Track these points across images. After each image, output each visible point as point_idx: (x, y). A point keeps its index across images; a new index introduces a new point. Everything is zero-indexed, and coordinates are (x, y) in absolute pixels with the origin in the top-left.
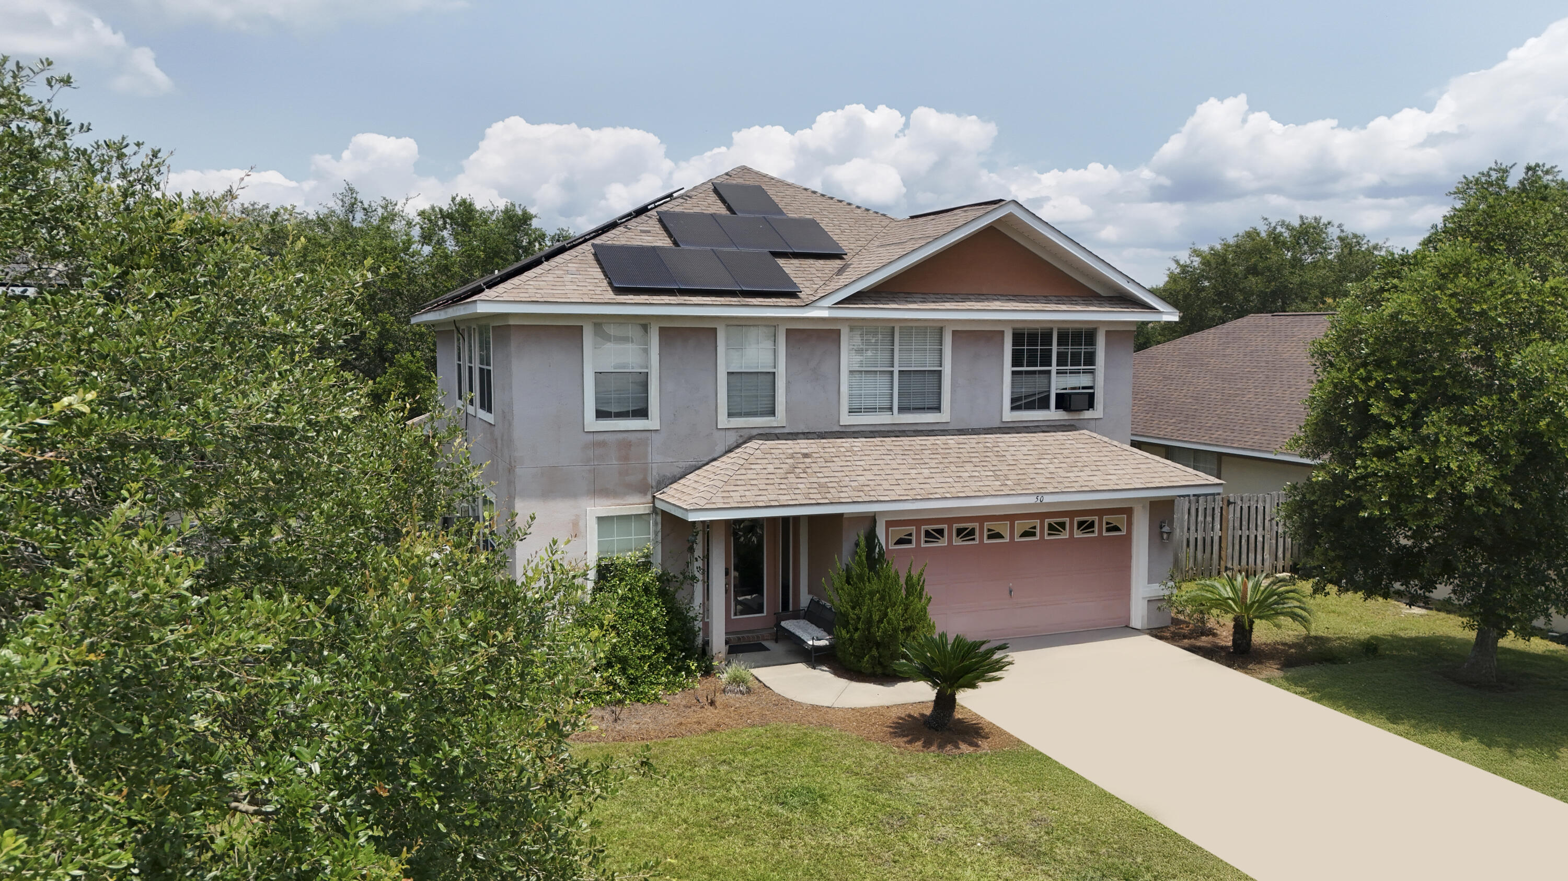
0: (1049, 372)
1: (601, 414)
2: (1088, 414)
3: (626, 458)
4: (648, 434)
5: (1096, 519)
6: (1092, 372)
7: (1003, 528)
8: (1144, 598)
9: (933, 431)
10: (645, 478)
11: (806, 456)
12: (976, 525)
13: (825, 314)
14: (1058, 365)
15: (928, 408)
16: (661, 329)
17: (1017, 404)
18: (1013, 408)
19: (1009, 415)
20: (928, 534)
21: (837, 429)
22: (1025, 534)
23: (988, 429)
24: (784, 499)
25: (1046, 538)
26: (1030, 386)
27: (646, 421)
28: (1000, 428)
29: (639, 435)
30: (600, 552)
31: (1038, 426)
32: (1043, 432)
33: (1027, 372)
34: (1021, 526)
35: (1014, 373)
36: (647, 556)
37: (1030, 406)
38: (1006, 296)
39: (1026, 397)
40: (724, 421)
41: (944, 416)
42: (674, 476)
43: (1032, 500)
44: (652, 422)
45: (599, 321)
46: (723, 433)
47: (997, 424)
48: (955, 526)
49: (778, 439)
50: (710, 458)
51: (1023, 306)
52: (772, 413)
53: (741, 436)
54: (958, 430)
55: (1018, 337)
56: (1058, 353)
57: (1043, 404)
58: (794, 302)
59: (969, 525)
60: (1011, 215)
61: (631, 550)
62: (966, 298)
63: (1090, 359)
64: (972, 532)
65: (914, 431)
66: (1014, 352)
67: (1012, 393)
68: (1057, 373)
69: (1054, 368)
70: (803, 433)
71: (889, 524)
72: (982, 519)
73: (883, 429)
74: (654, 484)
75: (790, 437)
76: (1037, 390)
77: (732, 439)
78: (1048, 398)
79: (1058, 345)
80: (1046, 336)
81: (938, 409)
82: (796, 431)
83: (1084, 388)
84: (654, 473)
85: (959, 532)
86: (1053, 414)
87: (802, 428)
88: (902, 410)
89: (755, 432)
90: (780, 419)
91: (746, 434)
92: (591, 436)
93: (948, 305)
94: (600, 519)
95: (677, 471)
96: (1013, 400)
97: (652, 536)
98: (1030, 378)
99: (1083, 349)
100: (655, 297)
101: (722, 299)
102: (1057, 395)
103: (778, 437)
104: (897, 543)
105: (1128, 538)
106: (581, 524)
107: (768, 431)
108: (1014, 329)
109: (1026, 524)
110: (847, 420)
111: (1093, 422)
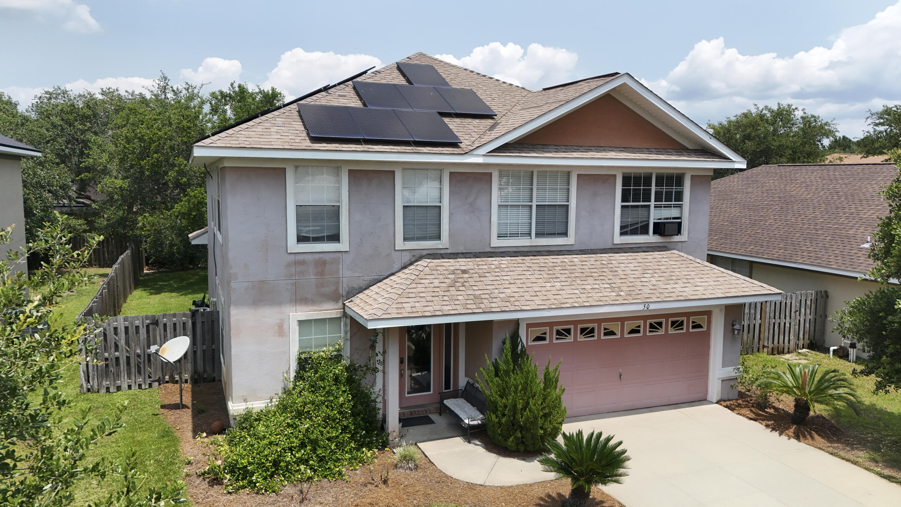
0: (649, 206)
1: (301, 239)
2: (676, 238)
3: (322, 274)
4: (340, 254)
5: (685, 319)
6: (680, 206)
7: (616, 327)
8: (719, 379)
9: (561, 251)
10: (337, 289)
11: (464, 272)
12: (595, 325)
13: (480, 160)
14: (655, 201)
15: (558, 234)
16: (351, 172)
17: (624, 232)
18: (622, 234)
19: (618, 239)
20: (558, 333)
21: (488, 250)
22: (633, 331)
23: (603, 249)
24: (446, 309)
25: (648, 334)
26: (635, 217)
27: (338, 244)
28: (611, 249)
29: (332, 255)
30: (300, 347)
31: (640, 247)
32: (644, 252)
33: (632, 206)
34: (629, 325)
35: (623, 207)
36: (338, 350)
37: (634, 232)
38: (618, 148)
39: (632, 225)
40: (400, 244)
41: (570, 240)
42: (361, 288)
43: (641, 307)
44: (343, 245)
45: (298, 164)
46: (399, 253)
47: (610, 246)
48: (580, 326)
49: (443, 258)
50: (390, 273)
51: (632, 156)
52: (439, 237)
53: (414, 256)
54: (581, 251)
55: (626, 180)
56: (656, 192)
57: (644, 230)
58: (456, 150)
59: (590, 325)
60: (625, 85)
61: (325, 346)
62: (588, 149)
63: (679, 197)
64: (592, 331)
65: (547, 251)
66: (623, 190)
67: (621, 222)
68: (655, 207)
69: (652, 203)
70: (463, 253)
71: (529, 326)
72: (599, 321)
73: (523, 249)
74: (344, 294)
75: (452, 256)
76: (640, 220)
77: (406, 258)
78: (647, 225)
79: (656, 186)
80: (647, 179)
81: (565, 234)
82: (456, 251)
83: (674, 218)
84: (345, 286)
85: (583, 330)
86: (651, 238)
87: (461, 249)
88: (538, 235)
89: (425, 253)
90: (444, 243)
91: (418, 254)
92: (292, 257)
93: (575, 155)
94: (301, 322)
95: (363, 284)
96: (622, 228)
97: (342, 335)
98: (634, 211)
99: (674, 189)
100: (344, 146)
101: (399, 148)
102: (654, 223)
103: (442, 256)
104: (534, 340)
105: (708, 334)
106: (285, 326)
107: (435, 252)
108: (623, 173)
109: (633, 325)
110: (496, 243)
111: (680, 244)
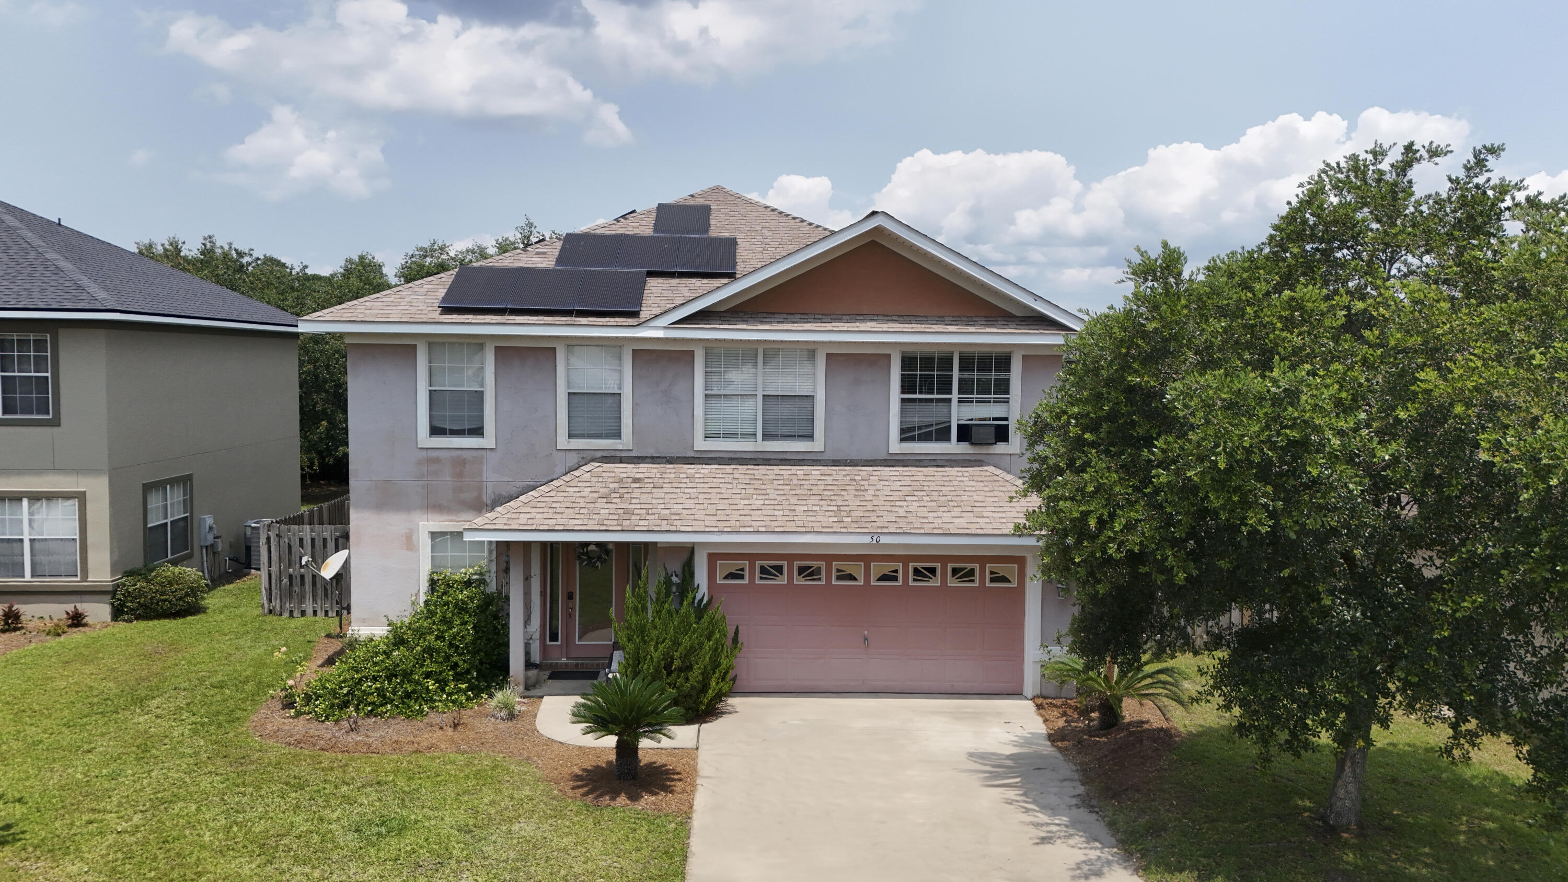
0: (950, 400)
1: (436, 431)
2: (1000, 448)
3: (460, 475)
4: (484, 453)
5: (977, 566)
6: (1006, 401)
7: (858, 570)
8: (1035, 662)
9: (803, 460)
10: (479, 497)
11: (636, 480)
12: (823, 564)
13: (660, 334)
14: (959, 393)
15: (799, 436)
16: (497, 349)
17: (907, 434)
18: (903, 440)
19: (896, 446)
20: (763, 570)
21: (692, 454)
22: (884, 578)
23: (871, 461)
25: (911, 583)
26: (918, 417)
27: (481, 440)
28: (886, 460)
29: (475, 453)
30: (433, 565)
31: (935, 460)
32: (938, 466)
33: (921, 400)
34: (877, 569)
35: (903, 401)
36: (481, 574)
37: (926, 437)
38: (887, 316)
39: (920, 428)
40: (563, 441)
41: (817, 445)
42: (500, 496)
43: (866, 539)
44: (488, 441)
45: (431, 341)
46: (561, 453)
47: (883, 456)
48: (797, 564)
49: (621, 462)
50: (549, 479)
52: (618, 435)
53: (583, 458)
54: (833, 461)
55: (908, 362)
56: (960, 380)
57: (943, 435)
58: (631, 321)
59: (815, 564)
60: (878, 230)
61: (465, 567)
62: (838, 317)
63: (1003, 387)
64: (816, 571)
65: (781, 460)
66: (904, 378)
67: (901, 422)
68: (959, 402)
69: (955, 396)
70: (652, 458)
71: (713, 558)
72: (829, 558)
73: (744, 456)
74: (489, 502)
75: (636, 460)
76: (934, 420)
77: (573, 459)
78: (948, 428)
79: (960, 371)
80: (946, 362)
81: (810, 437)
82: (644, 455)
83: (995, 419)
84: (489, 492)
85: (802, 570)
86: (953, 447)
87: (651, 452)
88: (766, 436)
89: (599, 454)
90: (626, 441)
91: (589, 455)
92: (424, 453)
93: (807, 326)
94: (434, 535)
95: (514, 491)
96: (903, 431)
97: (486, 554)
98: (924, 406)
99: (993, 375)
100: (479, 317)
102: (959, 426)
103: (621, 460)
104: (726, 578)
105: (1020, 590)
106: (414, 538)
107: (613, 454)
108: (903, 353)
109: (886, 568)
110: (701, 445)
111: (1007, 458)
